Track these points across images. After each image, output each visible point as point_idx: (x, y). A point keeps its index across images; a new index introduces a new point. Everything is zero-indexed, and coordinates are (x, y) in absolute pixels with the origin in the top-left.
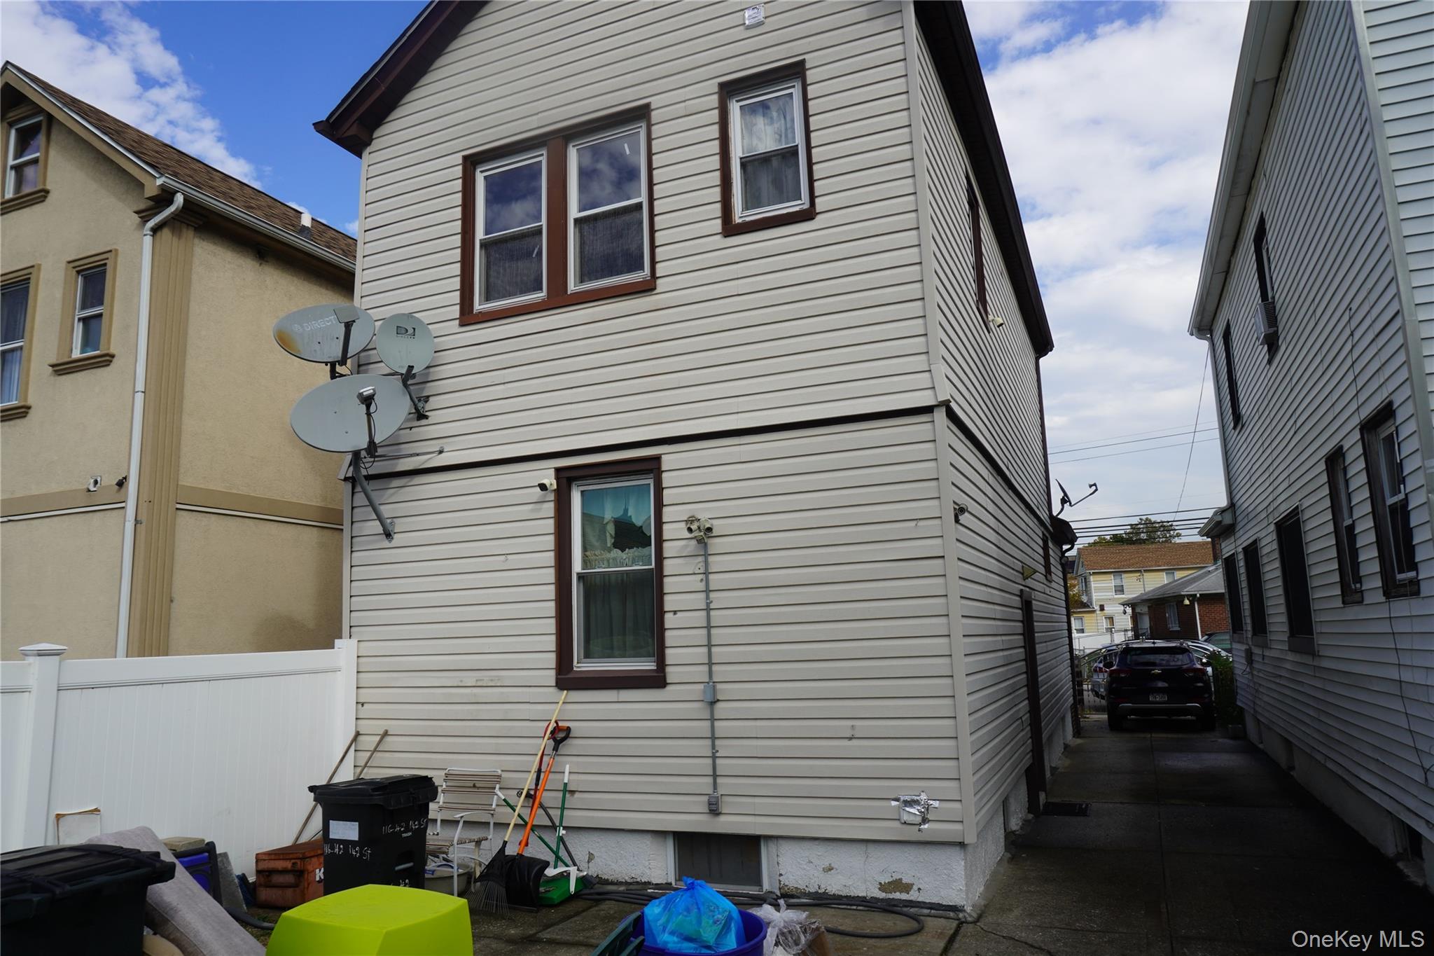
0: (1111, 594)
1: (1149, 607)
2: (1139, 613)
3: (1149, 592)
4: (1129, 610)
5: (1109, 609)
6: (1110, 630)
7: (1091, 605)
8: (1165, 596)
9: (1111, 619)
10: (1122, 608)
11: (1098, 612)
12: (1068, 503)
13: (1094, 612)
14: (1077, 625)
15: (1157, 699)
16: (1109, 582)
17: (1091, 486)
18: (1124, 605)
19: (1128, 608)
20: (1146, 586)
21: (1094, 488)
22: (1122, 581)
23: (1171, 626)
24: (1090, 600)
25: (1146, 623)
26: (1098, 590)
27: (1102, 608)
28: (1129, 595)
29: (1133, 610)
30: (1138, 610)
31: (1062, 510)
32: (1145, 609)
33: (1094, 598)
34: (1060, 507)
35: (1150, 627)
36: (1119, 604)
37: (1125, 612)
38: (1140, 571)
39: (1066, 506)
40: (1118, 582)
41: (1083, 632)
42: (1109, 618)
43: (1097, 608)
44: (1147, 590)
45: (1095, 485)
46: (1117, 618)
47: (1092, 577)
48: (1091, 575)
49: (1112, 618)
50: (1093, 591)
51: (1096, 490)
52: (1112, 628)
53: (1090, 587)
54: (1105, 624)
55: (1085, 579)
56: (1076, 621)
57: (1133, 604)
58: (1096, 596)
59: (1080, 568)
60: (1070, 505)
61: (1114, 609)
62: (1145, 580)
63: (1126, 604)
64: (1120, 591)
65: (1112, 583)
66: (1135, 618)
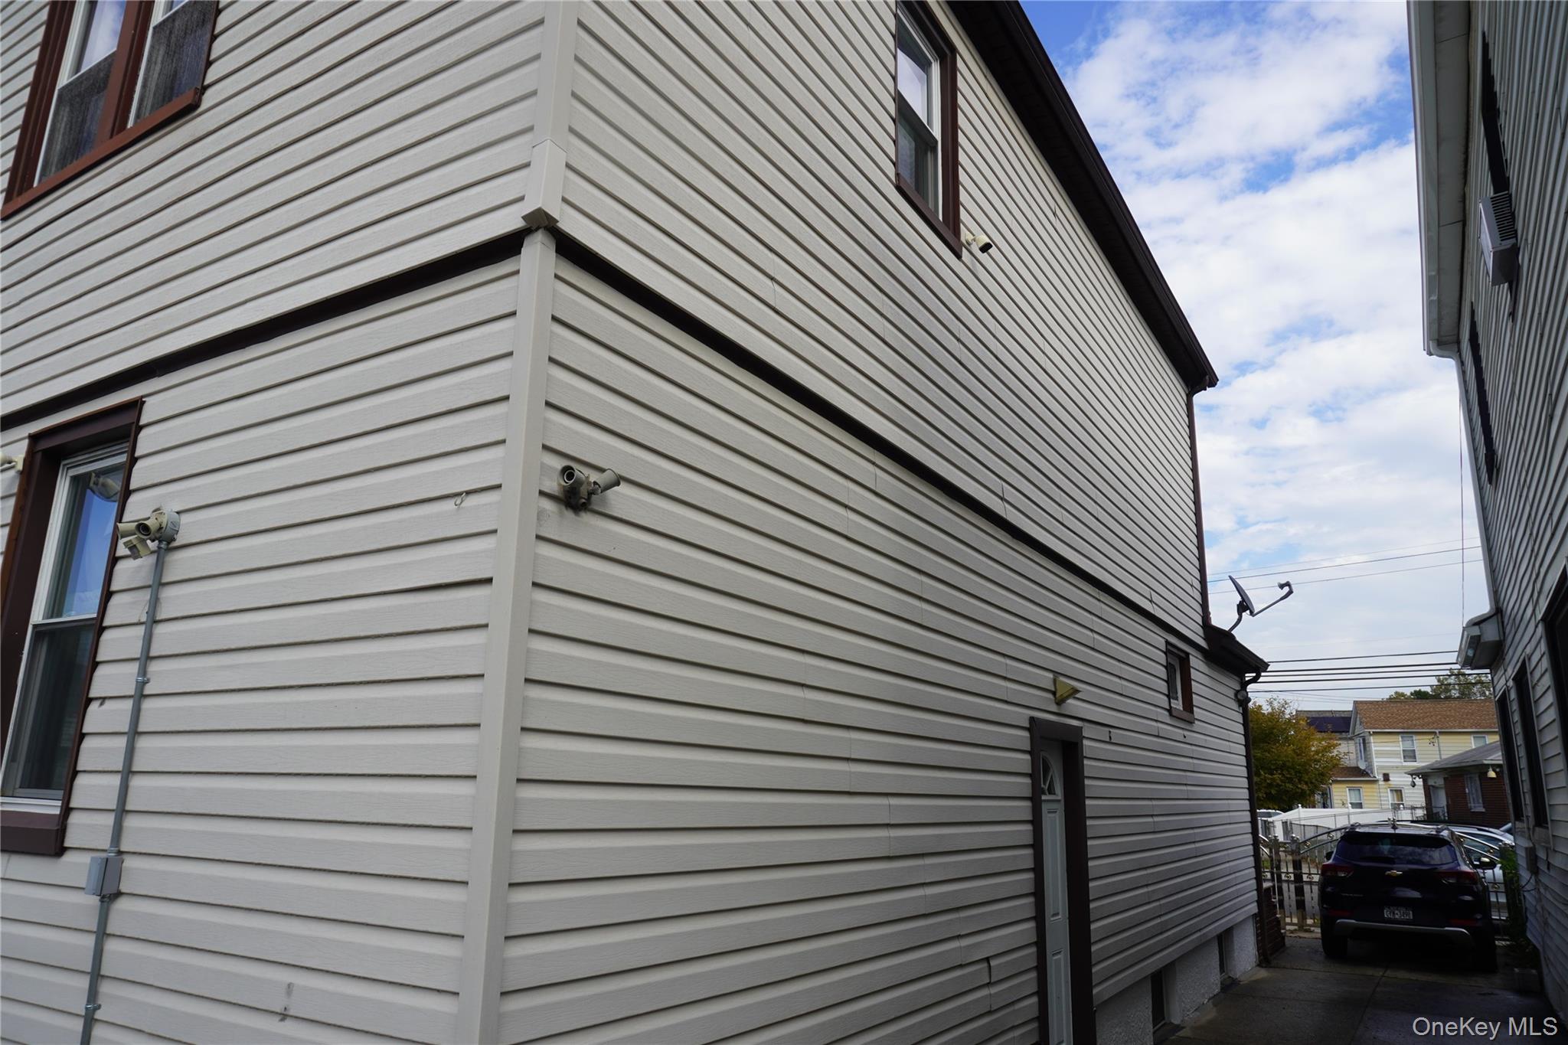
0: (1399, 761)
1: (1445, 779)
2: (1433, 786)
3: (1446, 759)
4: (1419, 782)
5: (1396, 780)
6: (1396, 808)
7: (1372, 773)
8: (1464, 764)
9: (1398, 792)
10: (1410, 779)
11: (1381, 783)
12: (1248, 612)
13: (1375, 782)
14: (1353, 799)
15: (1397, 916)
16: (1398, 745)
17: (1282, 586)
18: (1412, 775)
19: (1417, 778)
20: (1442, 752)
21: (1286, 589)
22: (1413, 744)
23: (1472, 805)
24: (1370, 766)
25: (1442, 801)
26: (1381, 754)
27: (1386, 778)
28: (1419, 764)
29: (1425, 782)
30: (1431, 782)
31: (1239, 620)
32: (1439, 781)
33: (1375, 764)
34: (1237, 616)
35: (1447, 806)
36: (1406, 773)
37: (1414, 785)
38: (1435, 733)
39: (1246, 615)
40: (1408, 746)
41: (1361, 808)
42: (1396, 791)
43: (1380, 777)
44: (1444, 757)
45: (1288, 584)
46: (1406, 791)
47: (1372, 737)
48: (1371, 735)
49: (1401, 791)
50: (1374, 756)
51: (1290, 592)
52: (1399, 804)
53: (1370, 750)
54: (1390, 799)
55: (1364, 740)
56: (1352, 792)
57: (1424, 775)
58: (1379, 763)
59: (1358, 726)
60: (1252, 613)
61: (1399, 780)
62: (1441, 745)
63: (1415, 774)
64: (1410, 757)
65: (1399, 746)
66: (1428, 791)
